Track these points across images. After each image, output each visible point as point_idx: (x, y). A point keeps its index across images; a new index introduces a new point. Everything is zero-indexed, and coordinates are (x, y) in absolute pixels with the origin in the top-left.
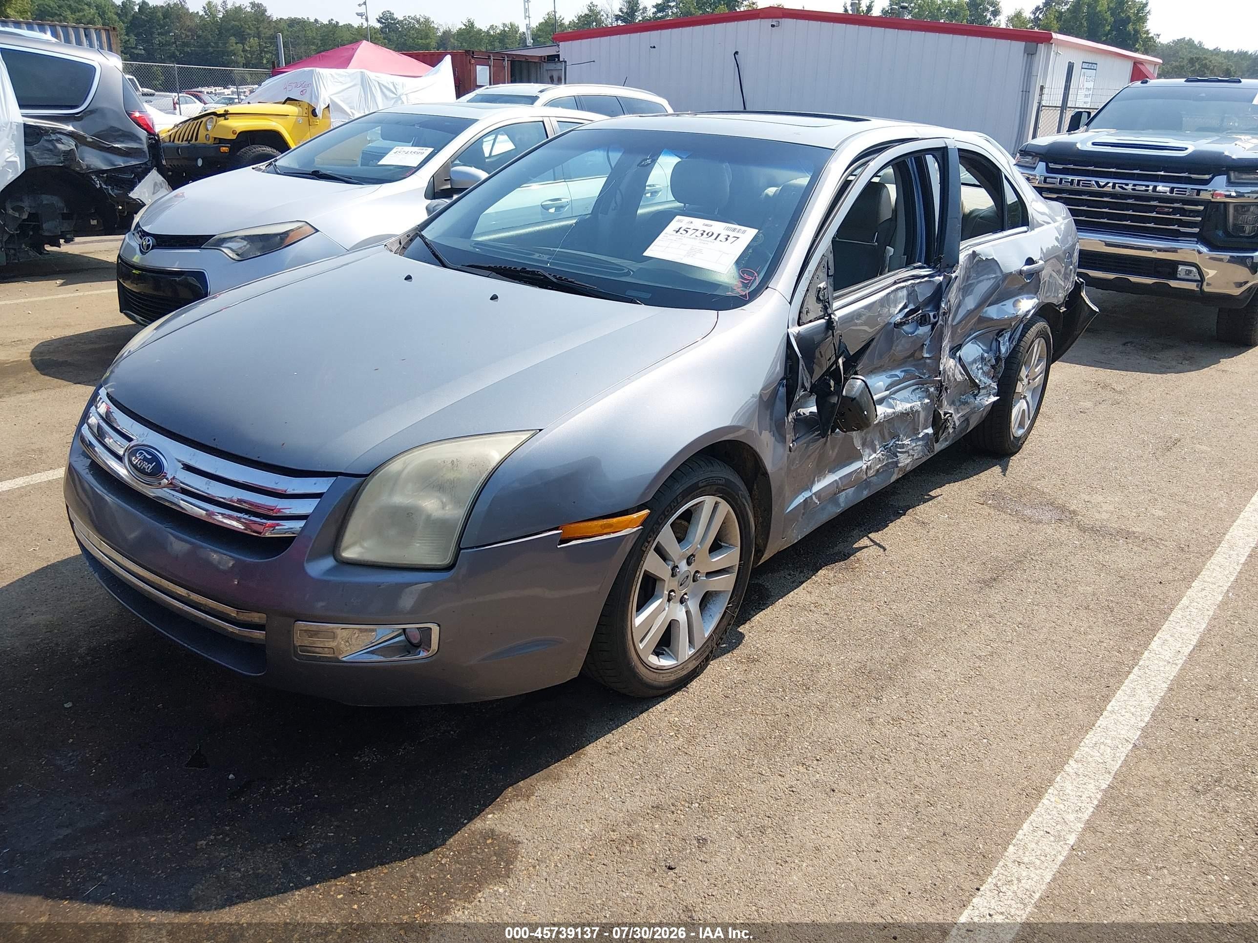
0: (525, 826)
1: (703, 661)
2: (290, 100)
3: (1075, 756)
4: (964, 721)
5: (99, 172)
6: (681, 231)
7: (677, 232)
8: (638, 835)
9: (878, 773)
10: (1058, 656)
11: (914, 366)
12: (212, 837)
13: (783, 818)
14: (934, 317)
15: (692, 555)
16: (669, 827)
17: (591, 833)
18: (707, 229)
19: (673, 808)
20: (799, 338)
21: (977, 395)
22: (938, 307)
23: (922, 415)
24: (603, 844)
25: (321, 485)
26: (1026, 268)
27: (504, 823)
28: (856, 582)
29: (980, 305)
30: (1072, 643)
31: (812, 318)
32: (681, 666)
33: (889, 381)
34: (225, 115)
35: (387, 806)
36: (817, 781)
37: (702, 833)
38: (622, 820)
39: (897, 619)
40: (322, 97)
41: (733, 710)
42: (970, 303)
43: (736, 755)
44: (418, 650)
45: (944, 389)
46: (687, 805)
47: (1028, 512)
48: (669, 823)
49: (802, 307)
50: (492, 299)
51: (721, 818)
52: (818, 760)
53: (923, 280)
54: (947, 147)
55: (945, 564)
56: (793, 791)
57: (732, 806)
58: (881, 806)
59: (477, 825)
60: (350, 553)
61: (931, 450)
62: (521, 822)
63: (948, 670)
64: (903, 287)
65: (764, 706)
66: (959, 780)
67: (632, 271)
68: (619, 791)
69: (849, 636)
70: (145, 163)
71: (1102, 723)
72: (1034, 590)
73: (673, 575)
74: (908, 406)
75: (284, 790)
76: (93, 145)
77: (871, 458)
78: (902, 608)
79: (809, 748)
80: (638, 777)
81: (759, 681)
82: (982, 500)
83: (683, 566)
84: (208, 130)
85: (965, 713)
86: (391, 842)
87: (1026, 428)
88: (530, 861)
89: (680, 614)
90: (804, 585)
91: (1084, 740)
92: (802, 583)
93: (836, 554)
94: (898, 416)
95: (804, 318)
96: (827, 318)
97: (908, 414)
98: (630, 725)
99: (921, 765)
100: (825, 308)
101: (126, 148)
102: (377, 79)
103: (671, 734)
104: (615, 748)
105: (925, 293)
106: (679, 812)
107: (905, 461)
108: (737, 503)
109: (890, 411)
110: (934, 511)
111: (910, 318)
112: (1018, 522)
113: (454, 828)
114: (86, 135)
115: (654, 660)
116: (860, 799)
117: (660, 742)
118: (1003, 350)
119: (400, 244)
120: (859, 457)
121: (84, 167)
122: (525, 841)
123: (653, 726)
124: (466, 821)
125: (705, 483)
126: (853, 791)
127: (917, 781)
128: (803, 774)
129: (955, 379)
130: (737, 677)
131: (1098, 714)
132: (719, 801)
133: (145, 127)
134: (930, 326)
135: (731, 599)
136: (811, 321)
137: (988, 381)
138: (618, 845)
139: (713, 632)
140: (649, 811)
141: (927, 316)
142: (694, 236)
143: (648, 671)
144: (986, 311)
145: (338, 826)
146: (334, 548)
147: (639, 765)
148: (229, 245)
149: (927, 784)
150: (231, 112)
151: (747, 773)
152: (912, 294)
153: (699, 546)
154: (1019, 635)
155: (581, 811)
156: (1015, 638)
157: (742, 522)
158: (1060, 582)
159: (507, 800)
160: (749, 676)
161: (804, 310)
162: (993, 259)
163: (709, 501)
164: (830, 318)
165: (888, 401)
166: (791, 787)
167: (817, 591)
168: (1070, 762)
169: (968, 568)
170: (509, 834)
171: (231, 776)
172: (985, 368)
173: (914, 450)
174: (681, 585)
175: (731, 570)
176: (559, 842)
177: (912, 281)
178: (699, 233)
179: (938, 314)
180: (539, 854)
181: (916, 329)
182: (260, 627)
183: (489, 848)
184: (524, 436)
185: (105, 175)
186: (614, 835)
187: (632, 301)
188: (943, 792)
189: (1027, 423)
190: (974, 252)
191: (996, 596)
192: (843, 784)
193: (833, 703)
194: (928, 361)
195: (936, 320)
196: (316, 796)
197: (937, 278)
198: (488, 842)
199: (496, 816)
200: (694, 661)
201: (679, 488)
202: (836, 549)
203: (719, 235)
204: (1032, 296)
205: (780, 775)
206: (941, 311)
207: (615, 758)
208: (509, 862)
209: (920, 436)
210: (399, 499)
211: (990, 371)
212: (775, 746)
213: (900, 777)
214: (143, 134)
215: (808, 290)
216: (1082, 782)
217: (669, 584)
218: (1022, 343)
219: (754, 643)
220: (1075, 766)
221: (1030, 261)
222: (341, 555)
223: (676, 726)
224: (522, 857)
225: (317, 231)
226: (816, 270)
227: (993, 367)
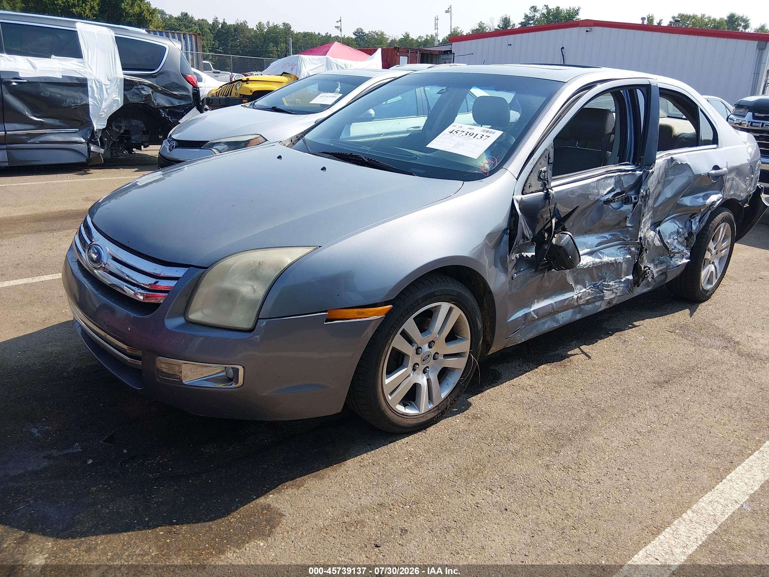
0: (291, 505)
1: (439, 414)
2: (284, 74)
3: (693, 508)
4: (616, 475)
5: (164, 108)
6: (453, 132)
7: (451, 133)
8: (362, 521)
9: (542, 502)
10: (699, 438)
11: (619, 232)
12: (101, 486)
13: (465, 523)
14: (635, 198)
15: (433, 341)
16: (385, 519)
17: (332, 516)
18: (470, 131)
19: (391, 507)
20: (521, 202)
21: (672, 257)
22: (638, 192)
23: (624, 266)
24: (337, 525)
25: (179, 272)
26: (713, 172)
27: (278, 502)
28: (564, 374)
29: (676, 195)
30: (712, 430)
31: (533, 190)
32: (422, 415)
33: (599, 240)
34: (247, 81)
35: (210, 481)
36: (497, 502)
37: (406, 525)
38: (355, 510)
39: (586, 402)
40: (303, 72)
41: (453, 448)
42: (668, 193)
43: (445, 478)
44: (232, 383)
45: (644, 250)
46: (401, 506)
47: (703, 340)
48: (386, 516)
49: (526, 182)
50: (322, 169)
51: (422, 518)
52: (501, 488)
53: (627, 173)
54: (650, 85)
55: (633, 369)
56: (477, 506)
57: (432, 511)
58: (537, 524)
59: (262, 500)
60: (195, 316)
61: (631, 291)
62: (289, 502)
63: (614, 439)
64: (612, 177)
65: (475, 448)
66: (600, 514)
67: (419, 157)
68: (359, 491)
69: (549, 409)
70: (191, 104)
71: (720, 487)
72: (694, 391)
73: (417, 353)
74: (612, 259)
75: (153, 463)
76: (162, 92)
77: (582, 291)
78: (592, 395)
79: (498, 479)
80: (375, 483)
81: (477, 431)
82: (671, 330)
83: (425, 348)
84: (237, 90)
85: (619, 469)
86: (204, 504)
87: (714, 284)
88: (287, 528)
89: (423, 381)
90: (527, 373)
91: (703, 498)
92: (527, 372)
93: (556, 355)
94: (604, 264)
95: (527, 190)
96: (546, 191)
97: (613, 264)
98: (381, 450)
99: (575, 501)
100: (545, 185)
101: (180, 94)
102: (335, 62)
103: (406, 459)
104: (366, 463)
105: (628, 182)
106: (395, 510)
107: (608, 295)
108: (467, 309)
109: (598, 260)
110: (634, 334)
111: (616, 198)
112: (694, 346)
113: (247, 500)
114: (158, 86)
115: (401, 409)
116: (523, 518)
117: (397, 463)
118: (694, 227)
119: (292, 141)
120: (572, 289)
121: (156, 105)
122: (288, 515)
123: (395, 452)
124: (255, 497)
125: (440, 293)
126: (521, 512)
127: (569, 511)
128: (488, 496)
129: (654, 244)
130: (462, 427)
131: (719, 481)
132: (424, 507)
133: (192, 83)
134: (632, 205)
135: (462, 375)
136: (532, 192)
137: (682, 248)
138: (347, 526)
139: (448, 395)
140: (375, 507)
141: (630, 198)
142: (461, 135)
143: (395, 415)
144: (682, 200)
145: (176, 490)
146: (185, 313)
147: (379, 476)
148: (217, 147)
149: (576, 514)
150: (250, 79)
151: (450, 490)
152: (618, 182)
153: (437, 336)
154: (673, 421)
155: (330, 500)
156: (670, 423)
157: (471, 323)
158: (715, 388)
159: (285, 487)
160: (471, 427)
161: (528, 185)
162: (687, 164)
163: (445, 306)
164: (548, 191)
165: (597, 254)
166: (477, 504)
167: (535, 378)
168: (688, 512)
169: (649, 373)
170: (279, 509)
171: (125, 451)
172: (679, 239)
173: (617, 289)
174: (424, 360)
175: (463, 355)
176: (309, 518)
177: (620, 173)
178: (464, 134)
179: (638, 196)
180: (294, 524)
181: (622, 206)
182: (138, 358)
183: (263, 516)
184: (308, 250)
185: (167, 110)
186: (346, 519)
187: (411, 174)
188: (586, 521)
189: (715, 281)
190: (672, 158)
191: (664, 394)
192: (514, 507)
193: (524, 452)
194: (630, 229)
195: (637, 201)
196: (170, 469)
197: (638, 172)
198: (264, 512)
199: (274, 496)
200: (432, 413)
201: (420, 295)
202: (557, 352)
203: (477, 134)
204: (719, 192)
205: (472, 495)
206: (641, 195)
207: (364, 469)
208: (273, 527)
209: (623, 280)
210: (227, 285)
211: (683, 241)
212: (474, 475)
213: (557, 507)
214: (190, 87)
215: (531, 171)
216: (693, 527)
217: (414, 359)
218: (711, 225)
219: (481, 406)
220: (691, 515)
221: (716, 168)
222: (188, 317)
223: (411, 454)
224: (282, 525)
225: (266, 140)
226: (540, 158)
227: (686, 239)
